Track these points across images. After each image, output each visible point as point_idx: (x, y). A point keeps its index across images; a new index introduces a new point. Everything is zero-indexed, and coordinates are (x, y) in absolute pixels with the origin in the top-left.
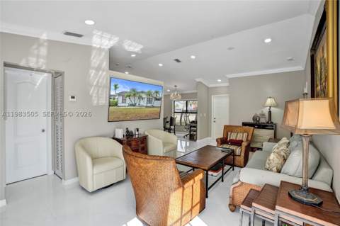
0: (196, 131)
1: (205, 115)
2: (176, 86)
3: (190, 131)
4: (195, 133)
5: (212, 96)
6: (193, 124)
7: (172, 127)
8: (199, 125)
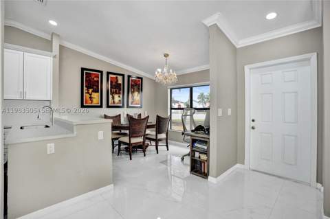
0: (206, 153)
1: (230, 112)
2: (166, 55)
3: (193, 152)
4: (203, 157)
5: (247, 68)
6: (200, 135)
7: (163, 136)
8: (213, 137)
